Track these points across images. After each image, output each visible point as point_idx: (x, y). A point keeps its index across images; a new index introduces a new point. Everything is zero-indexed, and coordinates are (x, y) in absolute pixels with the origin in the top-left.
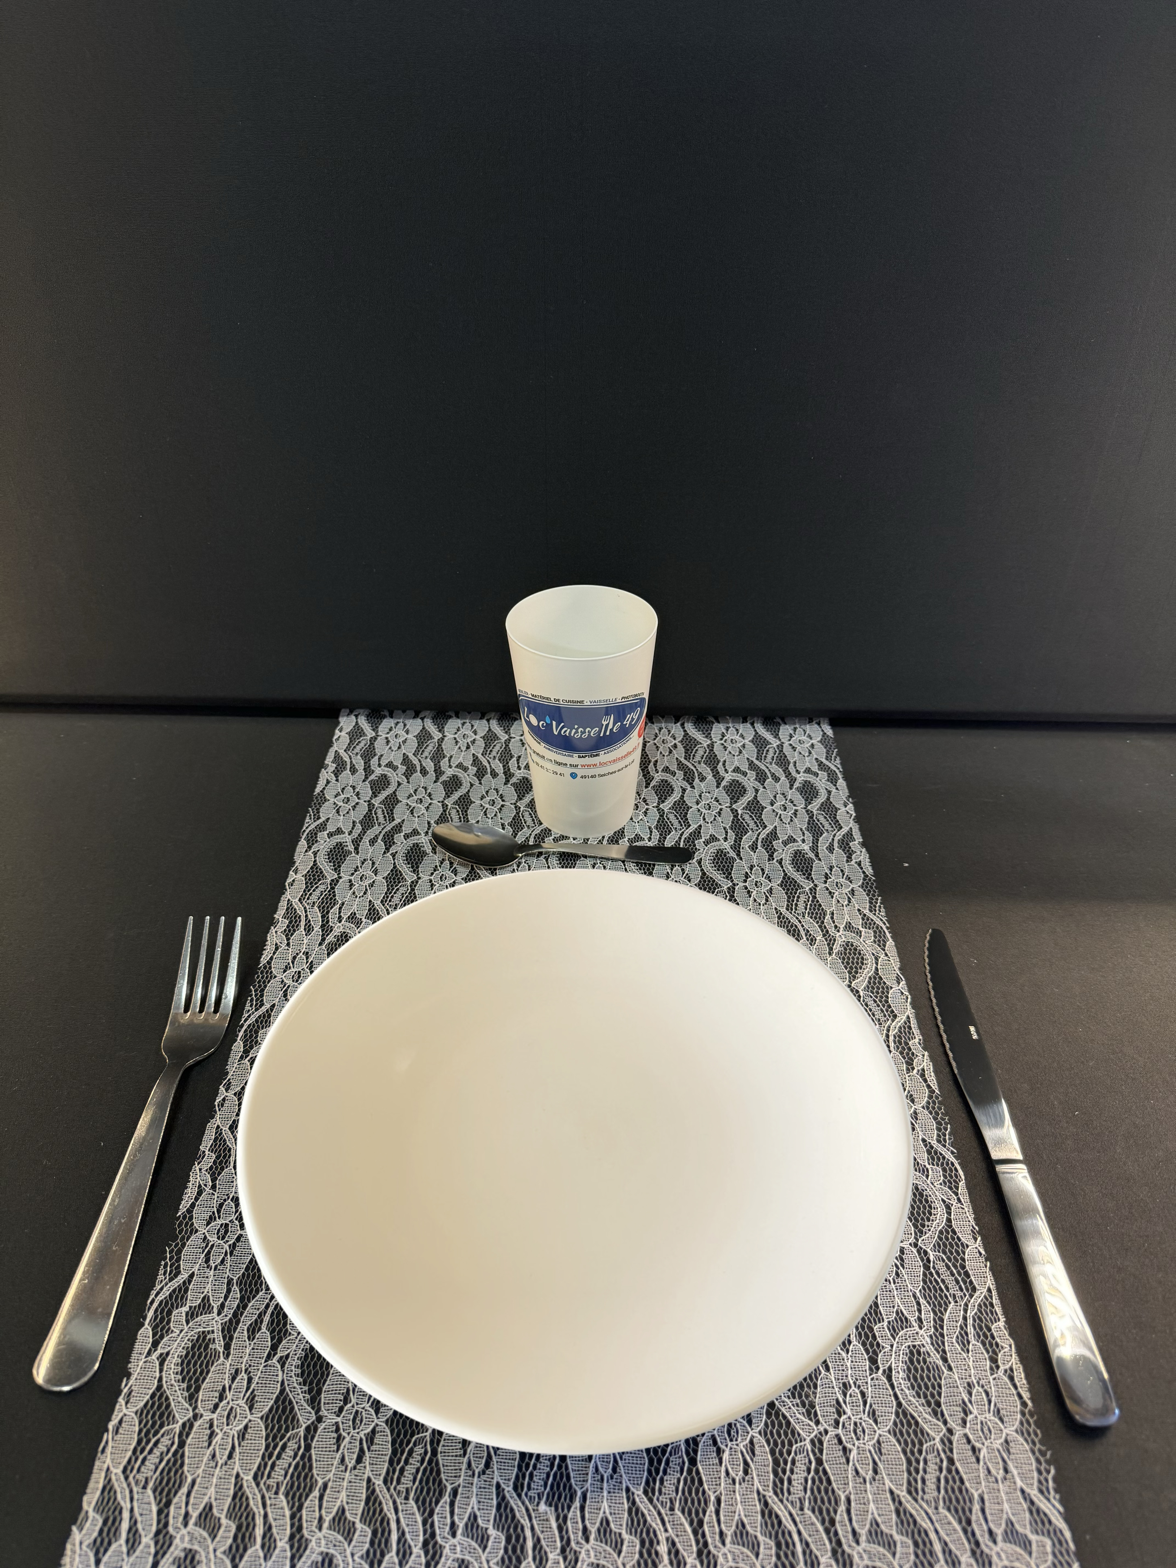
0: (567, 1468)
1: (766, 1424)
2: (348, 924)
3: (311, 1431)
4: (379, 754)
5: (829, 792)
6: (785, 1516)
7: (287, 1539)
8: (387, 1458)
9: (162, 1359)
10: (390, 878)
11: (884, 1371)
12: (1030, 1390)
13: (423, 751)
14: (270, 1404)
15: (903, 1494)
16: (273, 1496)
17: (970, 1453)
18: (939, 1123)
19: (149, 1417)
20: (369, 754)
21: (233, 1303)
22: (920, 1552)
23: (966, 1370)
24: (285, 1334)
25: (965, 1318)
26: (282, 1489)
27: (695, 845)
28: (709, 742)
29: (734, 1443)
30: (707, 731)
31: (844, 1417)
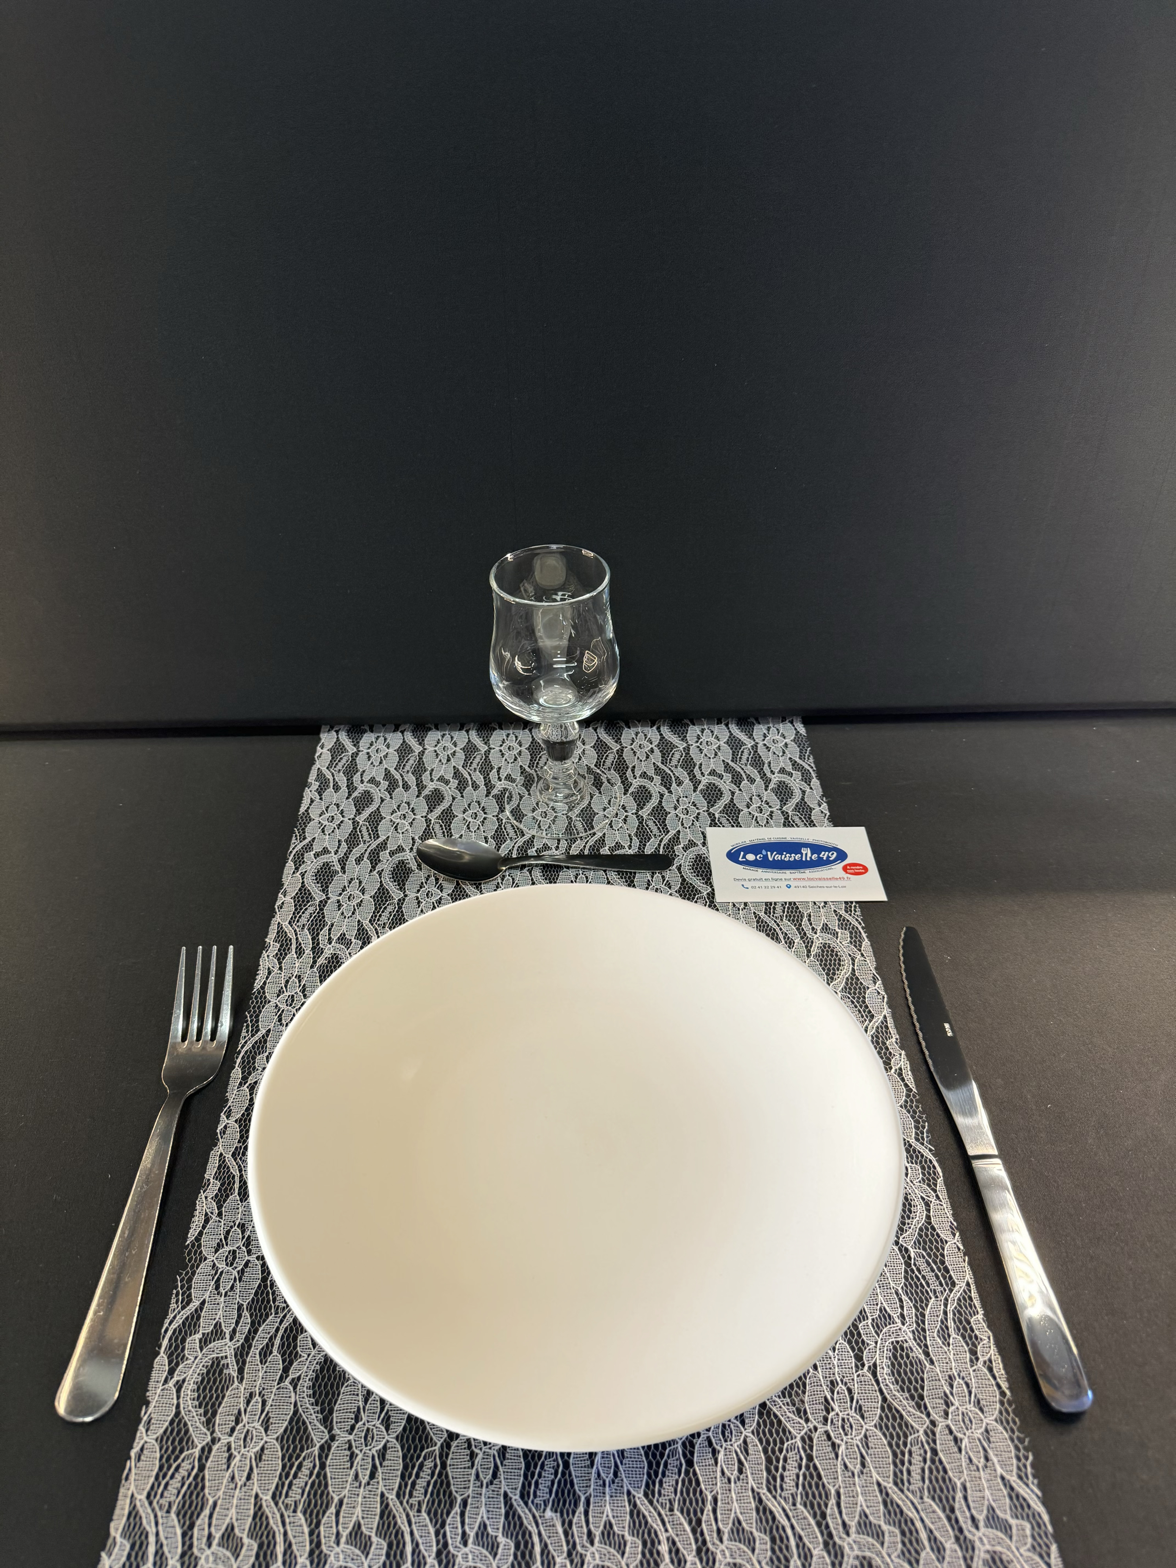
0: (570, 1475)
1: (758, 1423)
2: (338, 946)
3: (325, 1449)
4: (361, 770)
5: (804, 792)
6: (778, 1512)
7: (306, 1555)
8: (399, 1473)
9: (179, 1386)
10: (377, 897)
11: (869, 1367)
12: (1008, 1380)
13: (404, 765)
14: (285, 1425)
15: (889, 1485)
16: (291, 1514)
17: (953, 1443)
18: (917, 1122)
19: (169, 1443)
20: (351, 770)
21: (245, 1328)
22: (906, 1541)
23: (947, 1363)
24: (296, 1356)
25: (945, 1313)
26: (300, 1507)
27: (674, 852)
28: (685, 745)
29: (729, 1443)
30: (682, 734)
31: (832, 1414)
